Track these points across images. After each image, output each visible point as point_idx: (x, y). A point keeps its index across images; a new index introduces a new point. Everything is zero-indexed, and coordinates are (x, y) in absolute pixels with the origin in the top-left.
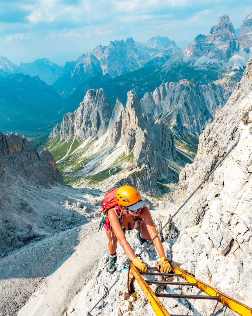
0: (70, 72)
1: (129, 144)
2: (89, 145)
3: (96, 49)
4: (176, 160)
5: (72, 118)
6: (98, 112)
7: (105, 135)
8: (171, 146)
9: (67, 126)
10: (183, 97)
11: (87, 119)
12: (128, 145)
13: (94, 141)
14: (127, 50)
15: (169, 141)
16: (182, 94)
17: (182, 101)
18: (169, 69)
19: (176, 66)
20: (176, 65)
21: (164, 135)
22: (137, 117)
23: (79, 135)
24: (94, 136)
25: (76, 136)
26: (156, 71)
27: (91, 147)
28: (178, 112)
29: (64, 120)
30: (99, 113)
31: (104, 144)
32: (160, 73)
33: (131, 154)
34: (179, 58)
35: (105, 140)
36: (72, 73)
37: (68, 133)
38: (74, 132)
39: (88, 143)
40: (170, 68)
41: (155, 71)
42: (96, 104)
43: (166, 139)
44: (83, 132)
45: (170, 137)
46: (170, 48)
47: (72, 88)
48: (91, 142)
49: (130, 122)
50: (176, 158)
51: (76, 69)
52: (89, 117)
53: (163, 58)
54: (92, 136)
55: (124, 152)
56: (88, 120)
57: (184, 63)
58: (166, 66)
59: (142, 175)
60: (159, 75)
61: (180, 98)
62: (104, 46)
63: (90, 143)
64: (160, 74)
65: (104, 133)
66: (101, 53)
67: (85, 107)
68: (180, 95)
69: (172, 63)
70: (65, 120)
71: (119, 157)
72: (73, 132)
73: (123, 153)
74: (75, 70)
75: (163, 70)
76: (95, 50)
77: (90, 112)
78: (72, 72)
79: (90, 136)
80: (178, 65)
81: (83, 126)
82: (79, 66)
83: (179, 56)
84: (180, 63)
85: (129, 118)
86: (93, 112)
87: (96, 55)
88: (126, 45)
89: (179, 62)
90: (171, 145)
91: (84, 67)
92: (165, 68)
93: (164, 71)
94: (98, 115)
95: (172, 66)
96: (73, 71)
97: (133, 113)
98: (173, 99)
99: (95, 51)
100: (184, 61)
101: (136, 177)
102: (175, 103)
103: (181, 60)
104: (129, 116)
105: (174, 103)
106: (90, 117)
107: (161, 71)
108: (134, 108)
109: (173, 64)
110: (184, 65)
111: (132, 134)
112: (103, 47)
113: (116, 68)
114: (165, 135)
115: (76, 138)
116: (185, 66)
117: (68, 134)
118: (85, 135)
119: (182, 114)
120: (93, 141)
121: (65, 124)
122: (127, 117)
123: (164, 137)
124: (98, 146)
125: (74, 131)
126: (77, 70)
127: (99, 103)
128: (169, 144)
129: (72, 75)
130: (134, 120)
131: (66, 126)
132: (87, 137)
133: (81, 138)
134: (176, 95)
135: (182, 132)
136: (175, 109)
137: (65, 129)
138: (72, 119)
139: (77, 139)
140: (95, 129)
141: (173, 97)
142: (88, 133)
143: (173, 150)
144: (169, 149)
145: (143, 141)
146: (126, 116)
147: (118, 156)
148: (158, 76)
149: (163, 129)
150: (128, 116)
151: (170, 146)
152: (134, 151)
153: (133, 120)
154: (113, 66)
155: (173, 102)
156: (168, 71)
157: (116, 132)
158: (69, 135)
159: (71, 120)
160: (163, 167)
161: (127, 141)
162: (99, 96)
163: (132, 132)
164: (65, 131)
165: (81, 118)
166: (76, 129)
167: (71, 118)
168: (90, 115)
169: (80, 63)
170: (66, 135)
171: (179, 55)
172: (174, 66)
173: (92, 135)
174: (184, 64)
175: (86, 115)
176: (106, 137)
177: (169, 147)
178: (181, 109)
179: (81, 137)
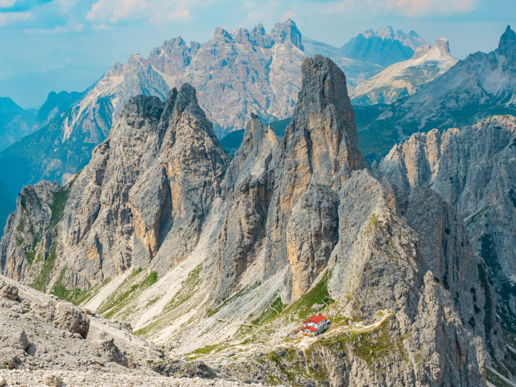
0: (59, 121)
1: (306, 247)
2: (116, 303)
3: (163, 52)
4: (507, 372)
5: (55, 202)
6: (165, 171)
7: (189, 258)
8: (483, 312)
9: (31, 230)
10: (504, 173)
11: (116, 204)
12: (301, 248)
13: (138, 290)
14: (274, 59)
15: (473, 290)
16: (501, 160)
17: (503, 186)
18: (432, 112)
19: (457, 102)
20: (457, 99)
21: (450, 258)
22: (343, 143)
23: (77, 267)
24: (140, 270)
25: (63, 272)
26: (381, 117)
27: (124, 309)
28: (487, 225)
29: (19, 207)
30: (170, 174)
31: (184, 293)
32: (399, 124)
33: (315, 289)
34: (468, 80)
35: (189, 280)
36: (66, 126)
37: (28, 258)
38: (54, 257)
39: (110, 298)
40: (434, 109)
41: (378, 119)
42: (160, 143)
43: (462, 278)
44: (93, 255)
45: (477, 273)
46: (429, 59)
47: (62, 174)
48: (127, 294)
49: (311, 170)
50: (509, 367)
51: (84, 111)
52: (126, 196)
53: (406, 88)
54: (129, 272)
55: (279, 299)
56: (122, 207)
57: (490, 95)
58: (422, 104)
59: (377, 353)
60: (395, 131)
61: (493, 175)
62: (192, 43)
63: (121, 299)
64: (397, 127)
65: (187, 251)
66: (181, 63)
67: (111, 156)
68: (491, 168)
69: (442, 93)
70: (24, 206)
71: (254, 318)
72: (50, 257)
73: (275, 303)
74: (79, 115)
75: (411, 115)
76: (158, 52)
77: (131, 175)
78: (67, 119)
79: (124, 269)
80: (464, 99)
81: (98, 230)
82: (97, 103)
83: (469, 73)
84: (471, 93)
85: (305, 150)
86: (145, 174)
87: (163, 71)
88: (273, 43)
89: (468, 93)
90: (481, 304)
91: (114, 106)
92: (415, 108)
93: (411, 118)
94: (166, 183)
95: (442, 104)
96: (70, 119)
97: (327, 128)
98: (461, 181)
99: (161, 55)
100: (487, 89)
101: (351, 356)
102: (472, 197)
103: (476, 87)
104: (309, 146)
105: (469, 194)
106: (131, 193)
107: (402, 117)
108: (331, 106)
109: (448, 97)
110: (487, 101)
111: (325, 204)
112: (188, 45)
113: (232, 117)
114: (457, 261)
115: (61, 278)
116: (494, 104)
117: (30, 262)
118: (101, 268)
119: (501, 234)
120: (134, 287)
121: (22, 222)
122: (298, 147)
123: (450, 267)
124: (154, 301)
125: (58, 252)
126: (85, 115)
127: (174, 134)
128: (475, 299)
129: (68, 131)
130: (332, 156)
131: (26, 228)
132: (106, 275)
133: (82, 280)
134: (476, 165)
135: (507, 304)
136: (473, 218)
137: (20, 241)
138: (51, 207)
139: (65, 281)
140: (145, 241)
141: (462, 173)
142: (117, 258)
143: (492, 331)
144: (472, 319)
145: (380, 219)
146: (295, 145)
147: (251, 315)
148: (390, 133)
149: (448, 231)
150: (303, 142)
151: (477, 310)
152: (329, 274)
153: (326, 155)
154: (220, 110)
155: (463, 195)
156: (429, 119)
157: (244, 222)
158: (34, 265)
159: (50, 212)
160: (464, 358)
161: (301, 231)
162: (175, 108)
163: (321, 195)
164: (18, 249)
165: (93, 200)
166: (66, 245)
167: (51, 201)
168: (129, 188)
169: (99, 93)
170: (20, 266)
171: (468, 67)
172: (452, 104)
173: (129, 265)
174: (488, 98)
175: (112, 188)
176: (194, 267)
177: (472, 311)
178: (496, 214)
179: (83, 273)
